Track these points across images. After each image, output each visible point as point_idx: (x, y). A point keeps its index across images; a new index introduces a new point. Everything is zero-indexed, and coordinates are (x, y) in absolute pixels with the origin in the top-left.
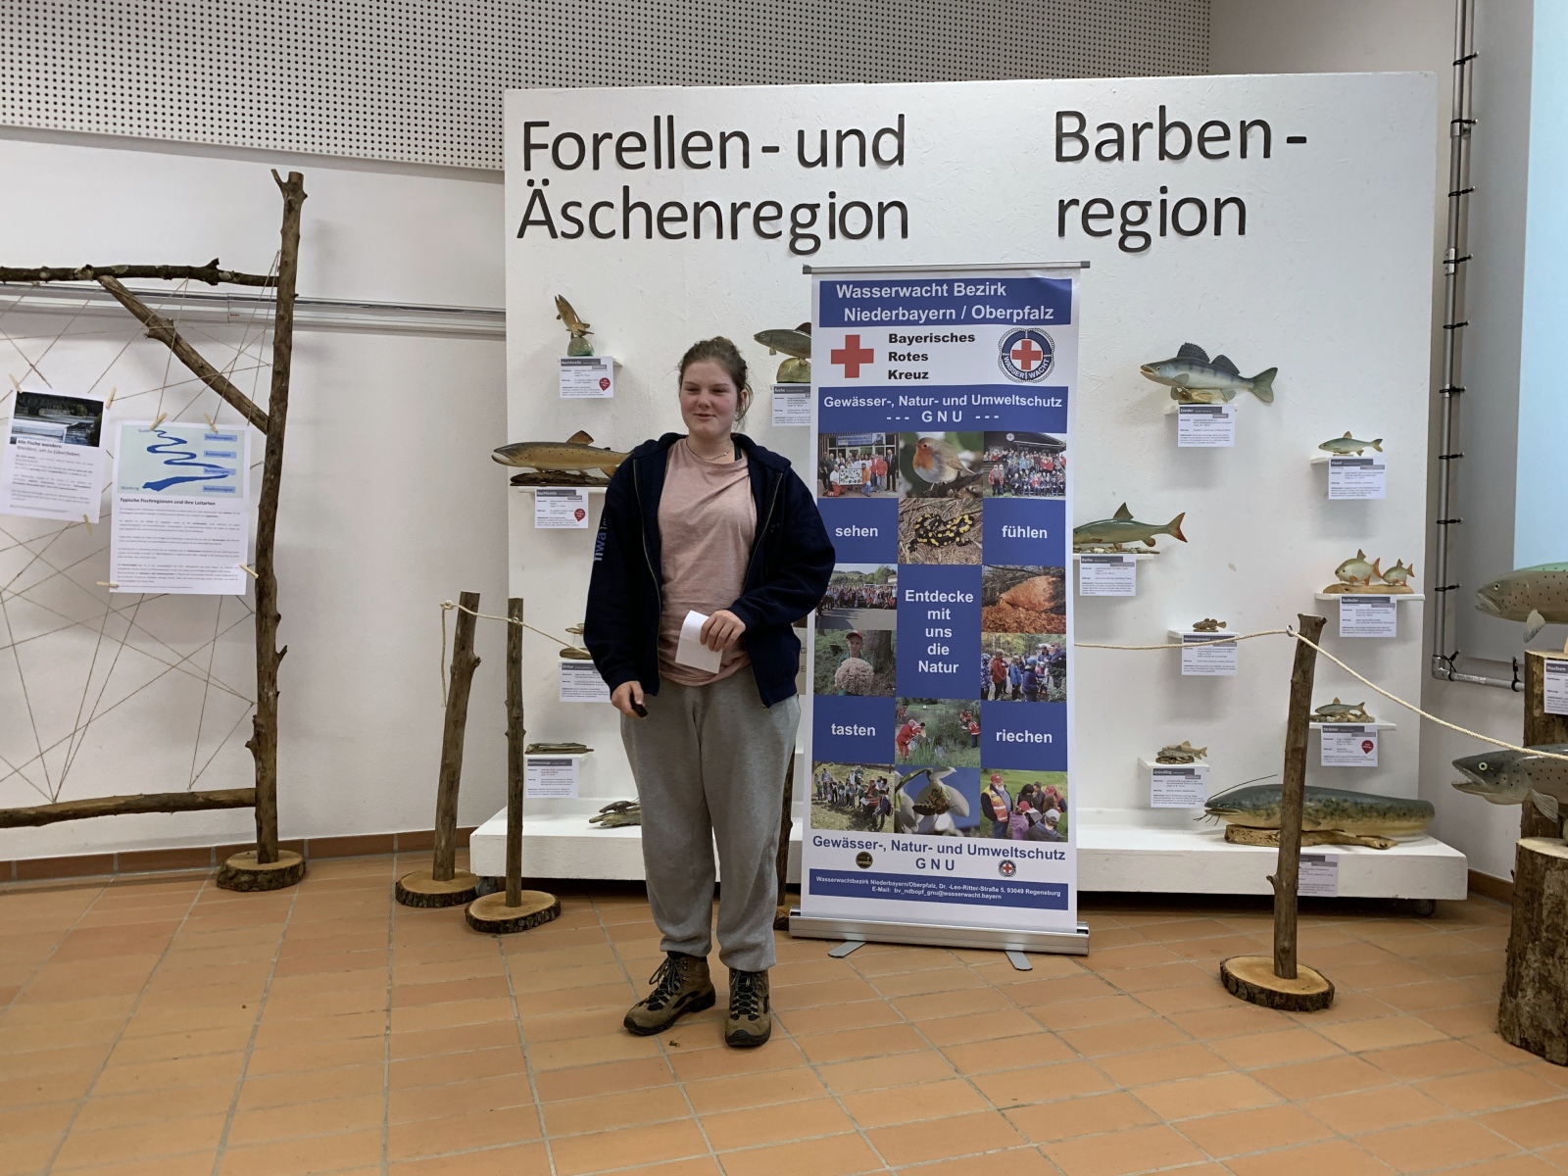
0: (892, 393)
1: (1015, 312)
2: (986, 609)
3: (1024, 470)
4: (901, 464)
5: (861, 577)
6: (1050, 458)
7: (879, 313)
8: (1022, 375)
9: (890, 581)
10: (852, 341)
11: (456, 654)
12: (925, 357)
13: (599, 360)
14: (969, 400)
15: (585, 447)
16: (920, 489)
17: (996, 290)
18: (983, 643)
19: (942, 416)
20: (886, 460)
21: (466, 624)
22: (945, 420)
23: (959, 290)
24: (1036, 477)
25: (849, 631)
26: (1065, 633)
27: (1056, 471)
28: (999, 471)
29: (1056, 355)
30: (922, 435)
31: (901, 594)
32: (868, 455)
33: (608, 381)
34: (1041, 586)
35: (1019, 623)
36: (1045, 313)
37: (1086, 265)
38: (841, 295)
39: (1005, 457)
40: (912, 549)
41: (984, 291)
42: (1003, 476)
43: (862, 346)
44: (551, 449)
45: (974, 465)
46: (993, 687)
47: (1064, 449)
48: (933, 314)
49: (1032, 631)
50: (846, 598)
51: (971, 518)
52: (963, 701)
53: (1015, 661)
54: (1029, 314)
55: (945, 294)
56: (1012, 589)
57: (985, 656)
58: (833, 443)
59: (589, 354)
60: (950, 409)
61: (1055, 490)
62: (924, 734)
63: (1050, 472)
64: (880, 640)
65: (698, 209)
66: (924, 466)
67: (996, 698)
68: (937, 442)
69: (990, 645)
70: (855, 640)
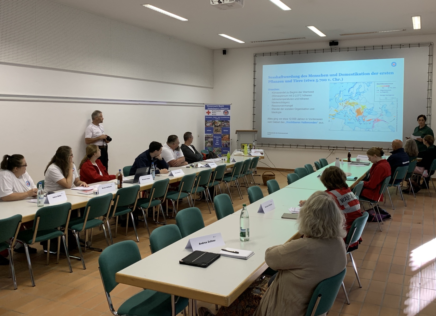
0: (212, 116)
2: (222, 138)
4: (213, 124)
6: (228, 123)
7: (211, 108)
9: (212, 136)
10: (208, 111)
12: (216, 113)
14: (220, 117)
16: (215, 126)
17: (223, 106)
22: (218, 119)
23: (219, 106)
24: (227, 125)
25: (208, 141)
28: (223, 124)
29: (229, 113)
32: (210, 123)
34: (227, 136)
37: (232, 104)
38: (207, 106)
39: (224, 123)
40: (215, 132)
45: (221, 124)
46: (223, 146)
47: (230, 122)
49: (226, 140)
50: (208, 137)
51: (220, 129)
53: (225, 143)
54: (226, 109)
56: (224, 136)
58: (206, 121)
61: (229, 126)
62: (216, 151)
64: (211, 141)
66: (216, 124)
68: (217, 121)
69: (222, 142)
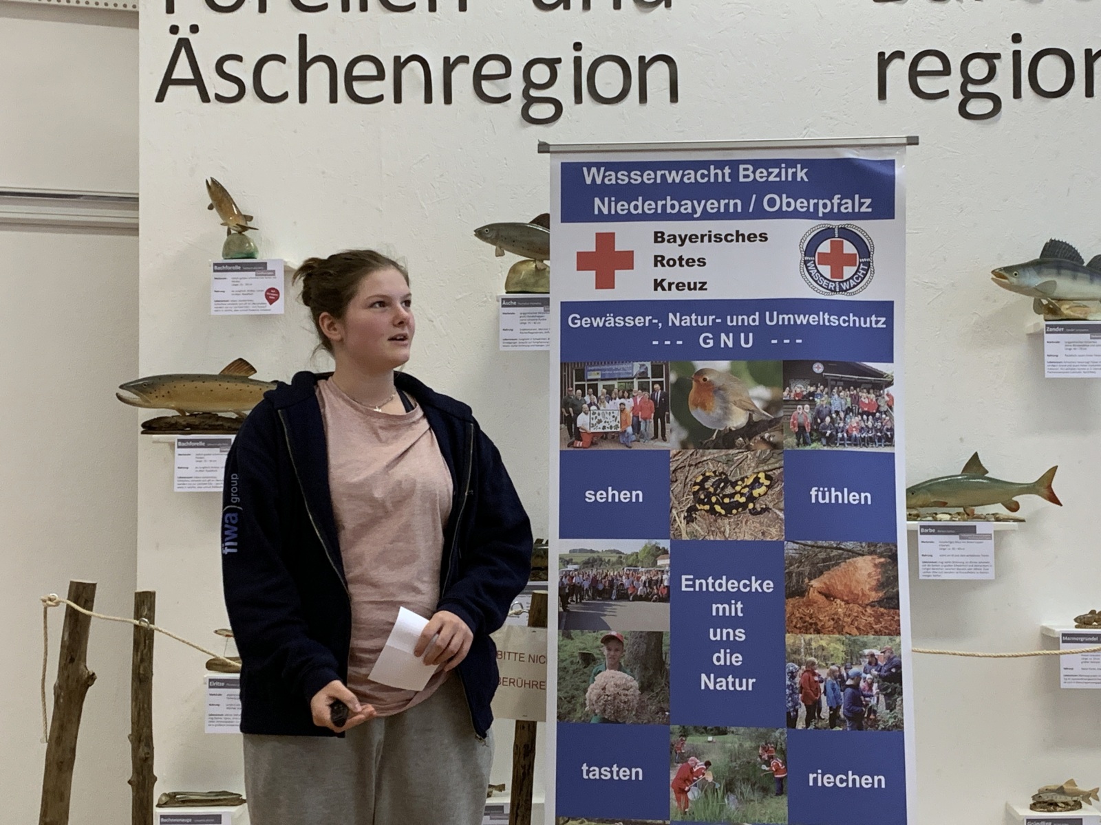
1: (821, 202)
2: (791, 601)
3: (837, 413)
5: (621, 558)
6: (872, 396)
7: (640, 203)
8: (831, 286)
9: (660, 563)
10: (605, 240)
11: (62, 668)
12: (702, 262)
13: (264, 265)
14: (762, 318)
15: (245, 380)
16: (699, 437)
17: (794, 174)
18: (789, 650)
19: (727, 340)
20: (652, 398)
21: (77, 627)
22: (730, 344)
24: (854, 421)
25: (606, 633)
26: (899, 634)
27: (880, 414)
28: (804, 413)
29: (877, 258)
30: (700, 365)
31: (675, 580)
32: (628, 392)
33: (277, 292)
34: (864, 569)
35: (837, 621)
36: (861, 205)
37: (913, 141)
38: (589, 181)
39: (812, 394)
40: (689, 519)
41: (779, 175)
42: (809, 420)
43: (618, 247)
44: (199, 384)
45: (771, 405)
46: (802, 711)
47: (890, 384)
48: (711, 205)
49: (855, 631)
50: (601, 587)
51: (768, 477)
52: (762, 730)
53: (832, 673)
54: (840, 205)
55: (728, 180)
56: (826, 575)
57: (791, 666)
58: (581, 376)
59: (251, 256)
60: (736, 331)
61: (880, 439)
62: (709, 777)
63: (873, 415)
64: (648, 645)
65: (399, 64)
66: (704, 407)
67: (808, 724)
68: (720, 374)
69: (797, 652)
70: (613, 644)
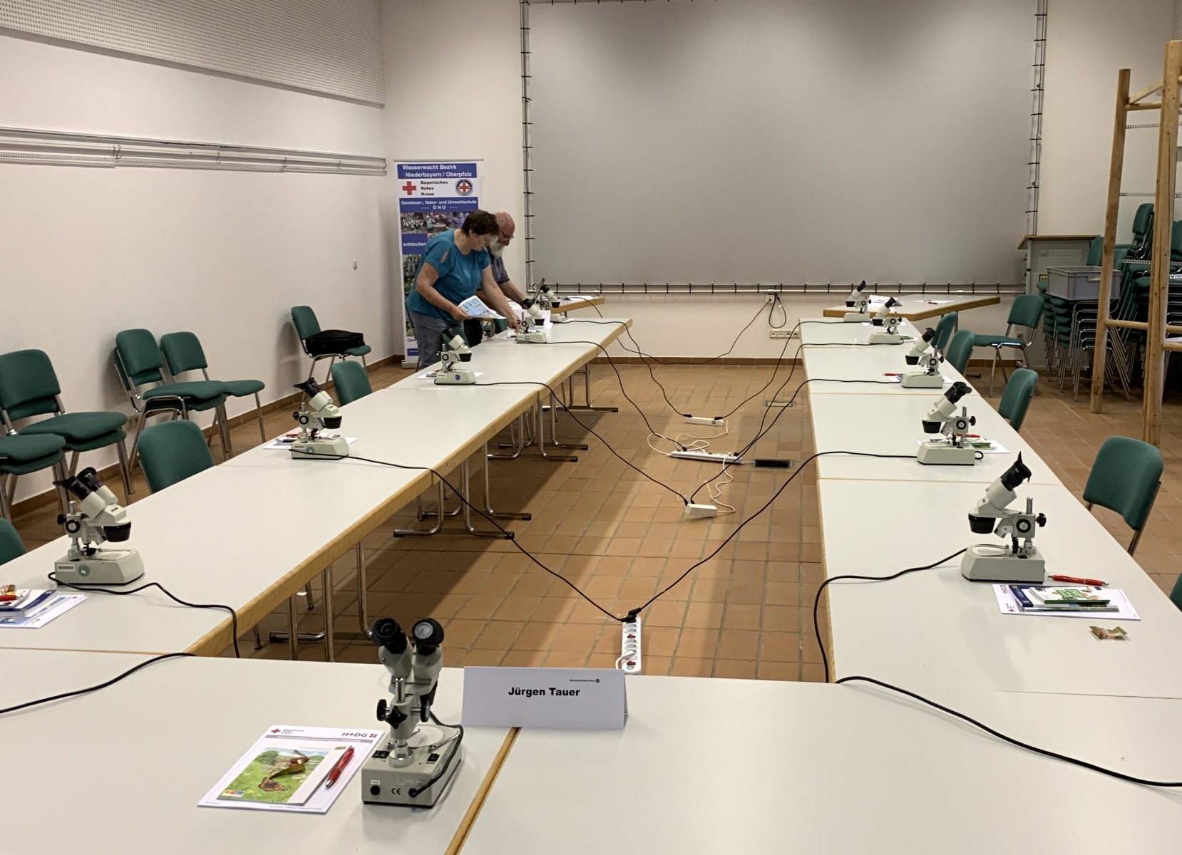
0: (423, 200)
23: (442, 167)
